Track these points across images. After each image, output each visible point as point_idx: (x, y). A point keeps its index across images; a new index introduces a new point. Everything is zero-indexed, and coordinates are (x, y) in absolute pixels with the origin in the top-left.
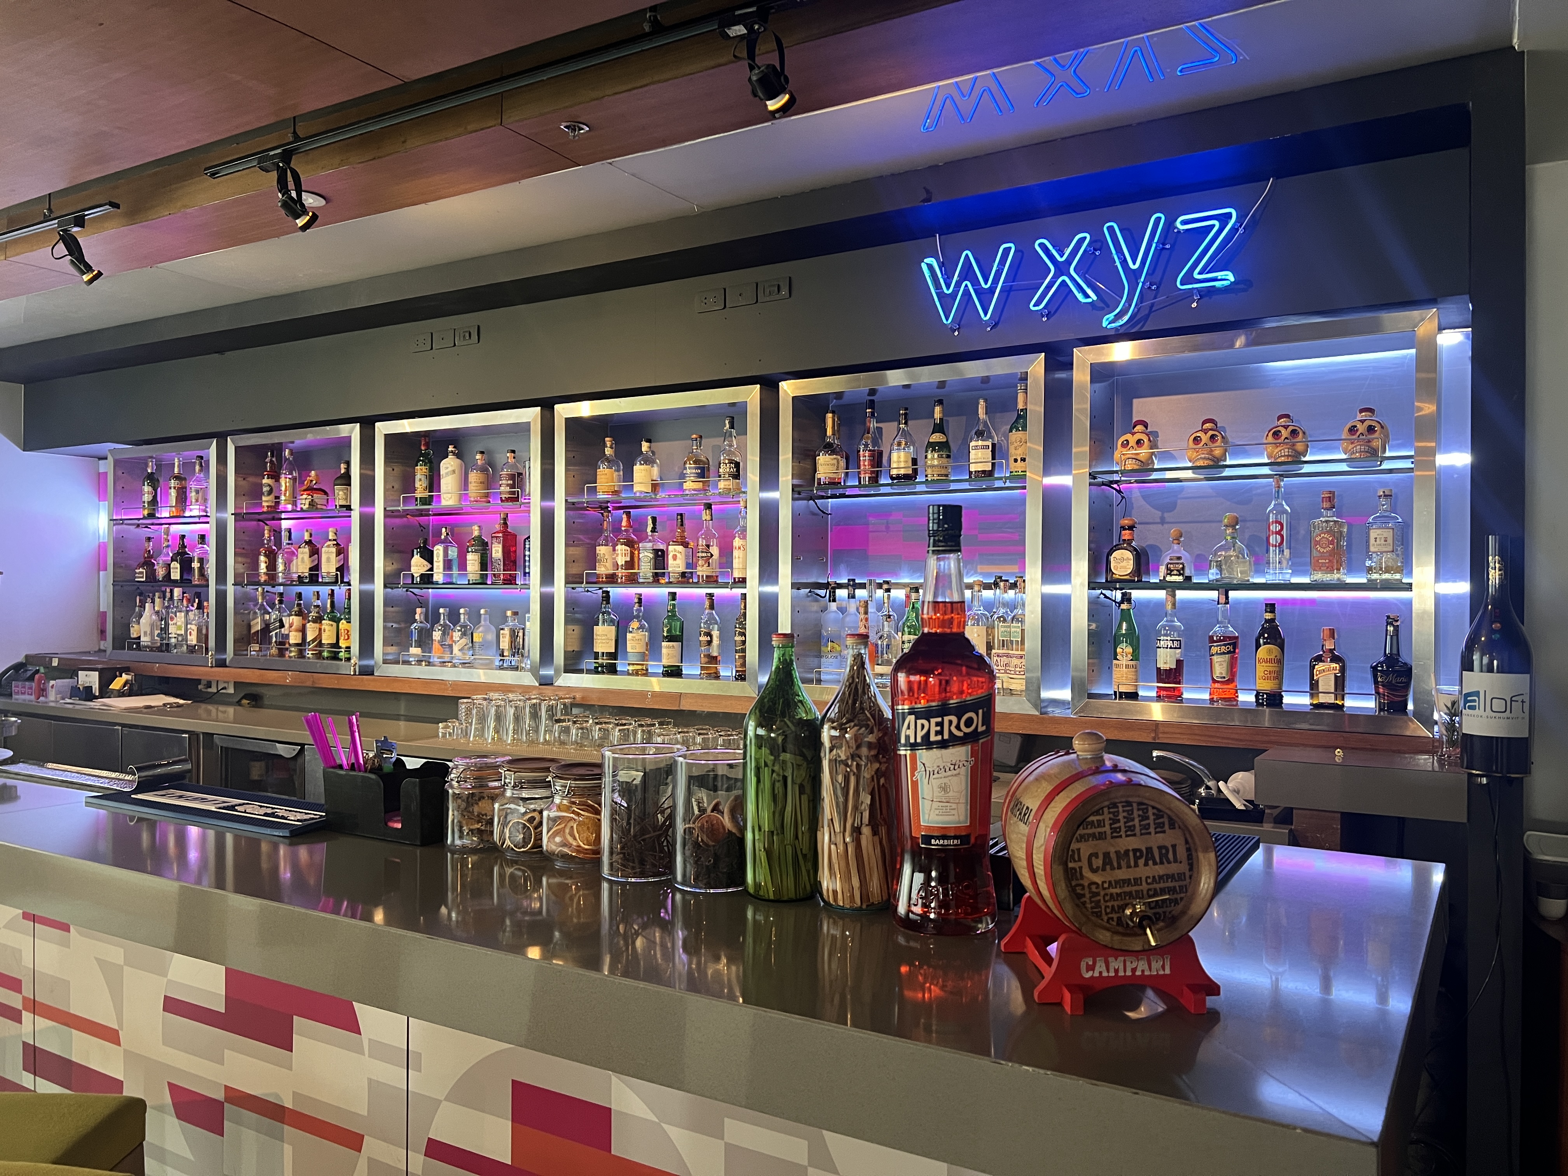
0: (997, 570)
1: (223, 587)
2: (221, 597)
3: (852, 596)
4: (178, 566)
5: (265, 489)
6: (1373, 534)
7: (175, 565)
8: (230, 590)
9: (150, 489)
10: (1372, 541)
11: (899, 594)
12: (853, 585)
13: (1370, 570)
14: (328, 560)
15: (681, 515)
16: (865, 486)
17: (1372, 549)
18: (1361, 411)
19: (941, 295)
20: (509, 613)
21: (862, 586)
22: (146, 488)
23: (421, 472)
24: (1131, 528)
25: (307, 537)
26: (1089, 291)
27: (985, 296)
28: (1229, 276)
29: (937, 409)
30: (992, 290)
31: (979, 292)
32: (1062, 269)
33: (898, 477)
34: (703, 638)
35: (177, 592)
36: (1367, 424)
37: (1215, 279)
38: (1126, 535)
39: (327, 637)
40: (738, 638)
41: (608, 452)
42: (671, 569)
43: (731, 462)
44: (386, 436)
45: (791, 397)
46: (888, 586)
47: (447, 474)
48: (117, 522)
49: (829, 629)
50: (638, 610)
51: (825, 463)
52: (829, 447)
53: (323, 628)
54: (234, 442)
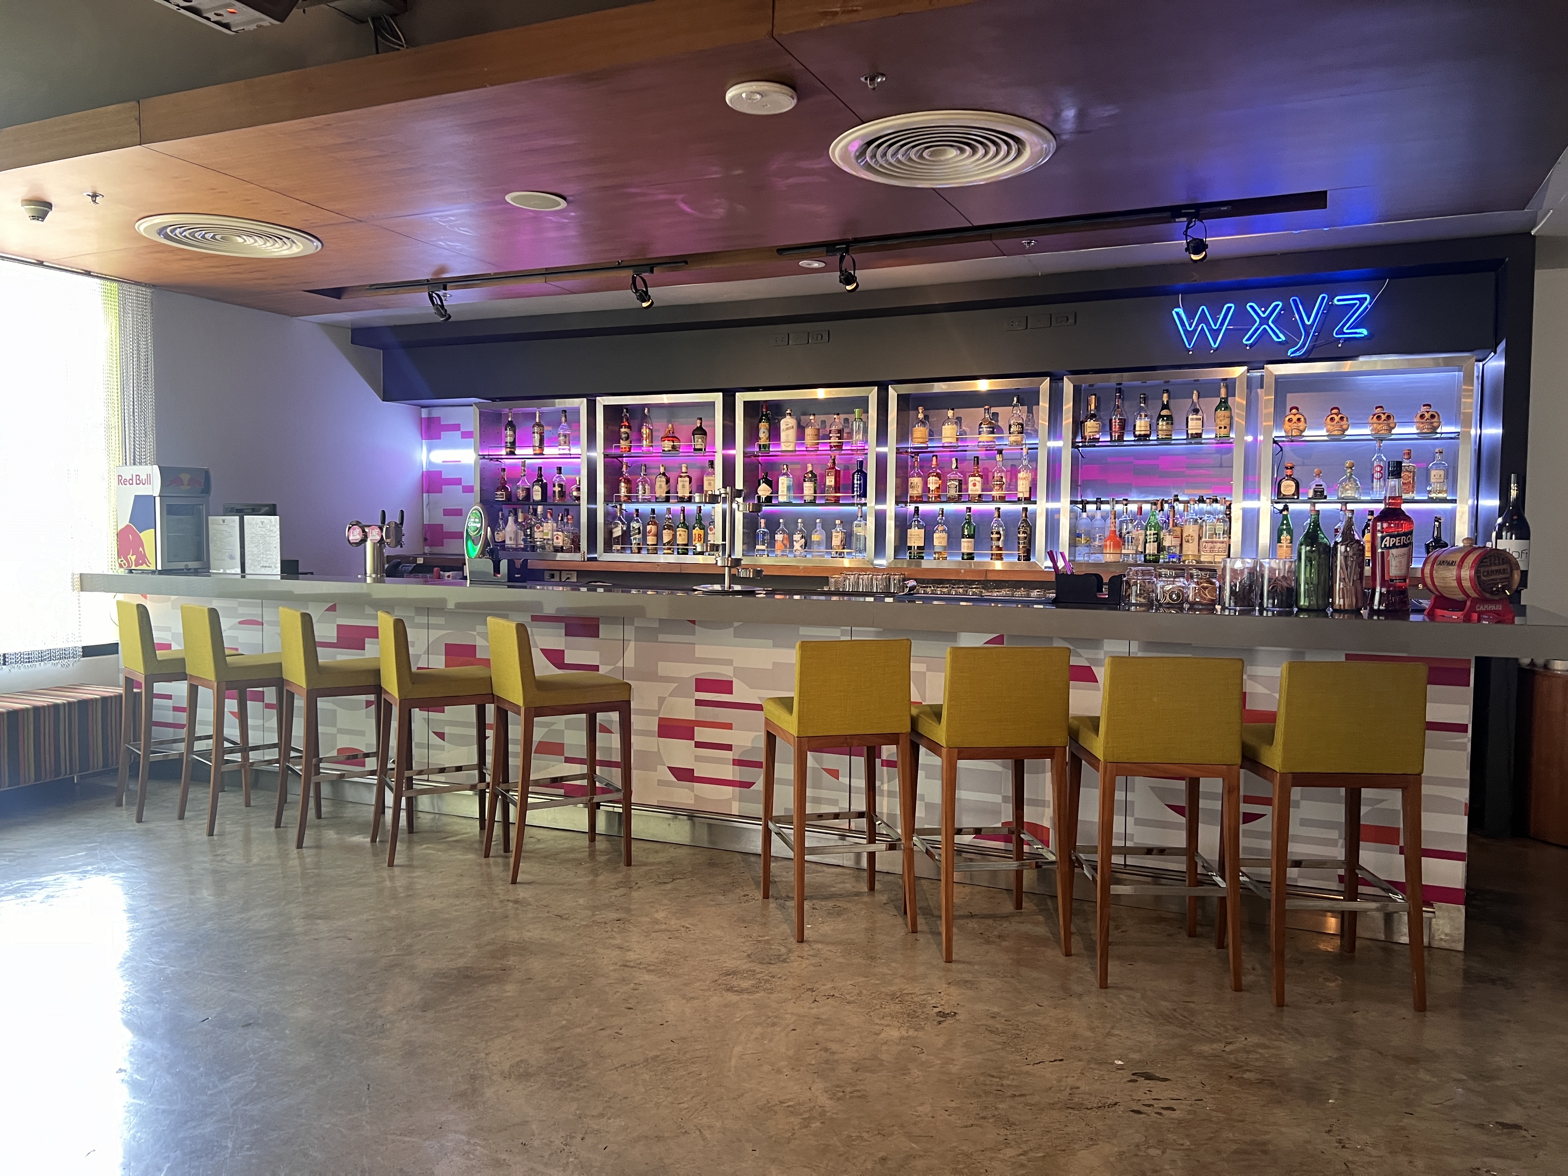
0: (1201, 492)
1: (593, 506)
2: (592, 514)
3: (1098, 509)
4: (540, 489)
5: (623, 436)
6: (1433, 473)
7: (537, 489)
8: (600, 507)
9: (511, 433)
10: (1432, 476)
11: (1133, 507)
12: (1098, 502)
13: (1430, 492)
14: (683, 486)
15: (978, 458)
16: (1115, 441)
17: (1432, 480)
18: (1424, 405)
19: (1185, 331)
20: (838, 522)
21: (1107, 502)
22: (509, 432)
23: (763, 427)
24: (1291, 468)
25: (662, 470)
26: (1281, 335)
27: (1215, 333)
28: (1364, 332)
29: (1165, 395)
30: (1219, 330)
31: (1211, 330)
32: (1264, 321)
33: (1140, 436)
34: (995, 536)
35: (540, 509)
36: (1430, 413)
37: (1356, 333)
38: (1289, 472)
39: (681, 539)
40: (1021, 535)
41: (921, 416)
42: (970, 492)
43: (1019, 424)
44: (745, 402)
45: (1072, 386)
46: (1127, 502)
47: (787, 429)
48: (483, 457)
49: (1081, 529)
50: (941, 519)
51: (1091, 426)
52: (1092, 416)
53: (678, 533)
54: (602, 401)
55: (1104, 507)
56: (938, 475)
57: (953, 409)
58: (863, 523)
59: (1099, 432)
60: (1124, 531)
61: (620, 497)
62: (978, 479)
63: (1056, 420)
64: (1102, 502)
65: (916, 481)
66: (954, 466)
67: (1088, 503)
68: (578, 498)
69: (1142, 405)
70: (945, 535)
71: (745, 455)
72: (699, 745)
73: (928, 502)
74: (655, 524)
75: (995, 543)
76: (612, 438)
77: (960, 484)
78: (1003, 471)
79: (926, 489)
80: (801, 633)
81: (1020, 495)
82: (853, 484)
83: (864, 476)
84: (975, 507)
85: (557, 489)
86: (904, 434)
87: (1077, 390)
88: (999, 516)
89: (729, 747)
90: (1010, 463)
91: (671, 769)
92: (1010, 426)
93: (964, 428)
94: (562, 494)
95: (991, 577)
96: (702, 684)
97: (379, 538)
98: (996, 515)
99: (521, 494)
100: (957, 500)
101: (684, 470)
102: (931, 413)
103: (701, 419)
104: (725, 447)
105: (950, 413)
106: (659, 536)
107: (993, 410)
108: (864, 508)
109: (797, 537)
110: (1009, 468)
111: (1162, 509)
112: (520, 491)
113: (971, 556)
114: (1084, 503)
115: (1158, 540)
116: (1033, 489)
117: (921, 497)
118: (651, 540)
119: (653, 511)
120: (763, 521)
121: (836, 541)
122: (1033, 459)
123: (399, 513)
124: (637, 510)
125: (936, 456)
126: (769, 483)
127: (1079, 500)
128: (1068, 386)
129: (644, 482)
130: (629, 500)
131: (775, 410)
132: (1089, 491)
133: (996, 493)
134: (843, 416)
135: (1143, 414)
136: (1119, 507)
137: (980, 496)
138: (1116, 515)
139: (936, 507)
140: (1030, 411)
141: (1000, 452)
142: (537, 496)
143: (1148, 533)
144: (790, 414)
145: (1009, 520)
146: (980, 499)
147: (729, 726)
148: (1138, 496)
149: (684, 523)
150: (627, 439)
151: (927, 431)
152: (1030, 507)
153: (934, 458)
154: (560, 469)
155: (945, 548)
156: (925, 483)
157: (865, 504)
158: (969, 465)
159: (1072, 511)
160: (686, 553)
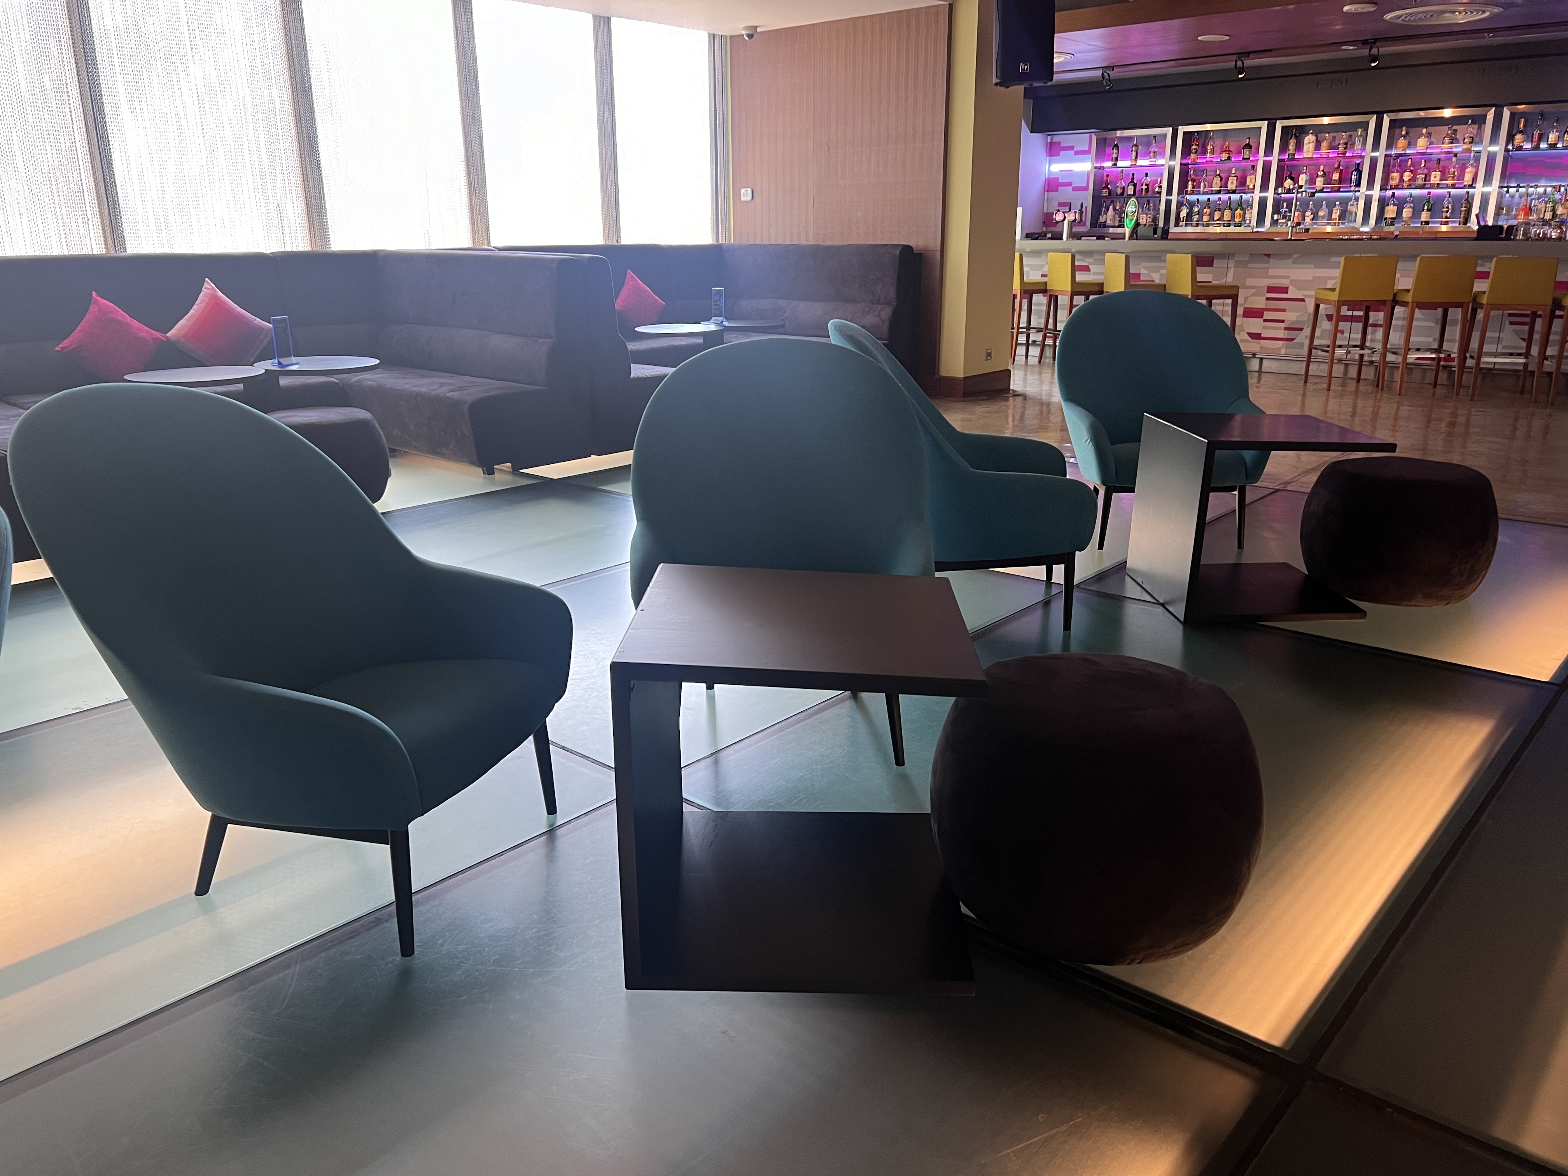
1: (1170, 197)
2: (1168, 203)
3: (1518, 191)
5: (1194, 151)
7: (1131, 187)
8: (1174, 198)
11: (1540, 190)
12: (1518, 186)
14: (1232, 183)
15: (1440, 159)
16: (1533, 148)
20: (1338, 203)
21: (1524, 187)
22: (1115, 151)
23: (1292, 143)
25: (1218, 172)
33: (1551, 144)
34: (1445, 210)
39: (1227, 217)
40: (1463, 209)
41: (1404, 133)
42: (1431, 182)
43: (1470, 137)
44: (1282, 127)
45: (1509, 113)
46: (1537, 186)
47: (1309, 143)
48: (1096, 168)
49: (1505, 204)
50: (1410, 199)
51: (1519, 138)
52: (1521, 132)
53: (1225, 214)
54: (1182, 129)
55: (1521, 190)
56: (1411, 171)
57: (1426, 128)
58: (1355, 203)
59: (1523, 142)
60: (1533, 205)
61: (1187, 191)
62: (1439, 173)
63: (1496, 134)
64: (1521, 187)
65: (1396, 175)
66: (1423, 165)
67: (1511, 187)
68: (1160, 193)
69: (1555, 124)
70: (1411, 210)
71: (1279, 161)
72: (1265, 321)
73: (1402, 189)
74: (1209, 208)
75: (1444, 215)
76: (1186, 153)
77: (1426, 175)
78: (1456, 168)
79: (1402, 180)
80: (1331, 260)
81: (1466, 183)
82: (1351, 178)
83: (1360, 173)
84: (1432, 191)
85: (1144, 187)
86: (1390, 145)
87: (1513, 115)
88: (1450, 197)
89: (1283, 321)
90: (1462, 162)
91: (1248, 334)
92: (1464, 139)
93: (1432, 140)
94: (1147, 190)
95: (1439, 235)
96: (1271, 289)
97: (1074, 218)
98: (1448, 196)
99: (1119, 191)
100: (1423, 187)
101: (1233, 172)
102: (1411, 130)
103: (1249, 138)
104: (1266, 155)
105: (1424, 131)
106: (1211, 216)
107: (1455, 127)
108: (1357, 193)
109: (1308, 213)
110: (1460, 165)
111: (1559, 191)
112: (1119, 189)
113: (1427, 223)
114: (1508, 187)
115: (1554, 210)
116: (1474, 179)
117: (1398, 185)
118: (1205, 218)
119: (1209, 199)
120: (1285, 204)
121: (1336, 215)
122: (1477, 159)
123: (1080, 204)
124: (1198, 200)
125: (1411, 159)
126: (1292, 179)
127: (1506, 185)
128: (1506, 113)
129: (1205, 180)
130: (1193, 193)
131: (1302, 131)
132: (1513, 180)
133: (1449, 182)
134: (1348, 133)
135: (1555, 131)
136: (1531, 190)
137: (1438, 184)
138: (1528, 195)
139: (1407, 192)
140: (1479, 128)
141: (1456, 155)
142: (1131, 192)
143: (1547, 206)
144: (1312, 133)
145: (1456, 200)
146: (1438, 186)
147: (1284, 310)
148: (1545, 183)
149: (1230, 206)
150: (1196, 153)
151: (1407, 142)
152: (1471, 190)
153: (1410, 160)
154: (1147, 174)
155: (1410, 218)
156: (1402, 176)
157: (1359, 191)
158: (1434, 164)
159: (1499, 193)
160: (1229, 225)
